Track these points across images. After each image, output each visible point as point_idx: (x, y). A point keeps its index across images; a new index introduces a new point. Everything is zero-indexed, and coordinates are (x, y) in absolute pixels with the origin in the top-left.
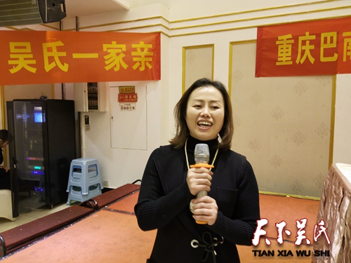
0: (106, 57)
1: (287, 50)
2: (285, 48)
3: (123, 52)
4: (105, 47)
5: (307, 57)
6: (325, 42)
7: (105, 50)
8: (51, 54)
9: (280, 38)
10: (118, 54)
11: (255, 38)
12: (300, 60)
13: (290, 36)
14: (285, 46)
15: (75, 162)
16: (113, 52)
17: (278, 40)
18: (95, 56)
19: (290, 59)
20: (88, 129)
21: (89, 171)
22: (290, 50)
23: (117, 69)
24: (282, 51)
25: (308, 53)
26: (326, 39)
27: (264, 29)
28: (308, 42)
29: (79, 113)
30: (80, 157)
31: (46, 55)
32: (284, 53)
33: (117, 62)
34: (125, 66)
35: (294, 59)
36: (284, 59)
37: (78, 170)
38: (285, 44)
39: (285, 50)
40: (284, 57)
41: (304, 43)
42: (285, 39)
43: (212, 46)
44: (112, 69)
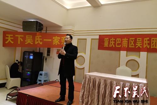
0: (53, 41)
3: (59, 40)
4: (54, 38)
5: (112, 45)
7: (53, 39)
8: (37, 39)
10: (57, 40)
11: (98, 38)
12: (110, 46)
13: (108, 38)
15: (40, 72)
16: (56, 39)
17: (104, 39)
18: (50, 40)
20: (46, 62)
21: (45, 75)
23: (56, 44)
24: (106, 43)
25: (113, 44)
26: (118, 40)
27: (101, 36)
28: (113, 41)
29: (44, 57)
30: (42, 71)
31: (36, 39)
33: (56, 42)
34: (59, 44)
35: (109, 45)
37: (41, 75)
40: (106, 45)
41: (112, 41)
42: (106, 39)
43: (86, 39)
44: (55, 44)
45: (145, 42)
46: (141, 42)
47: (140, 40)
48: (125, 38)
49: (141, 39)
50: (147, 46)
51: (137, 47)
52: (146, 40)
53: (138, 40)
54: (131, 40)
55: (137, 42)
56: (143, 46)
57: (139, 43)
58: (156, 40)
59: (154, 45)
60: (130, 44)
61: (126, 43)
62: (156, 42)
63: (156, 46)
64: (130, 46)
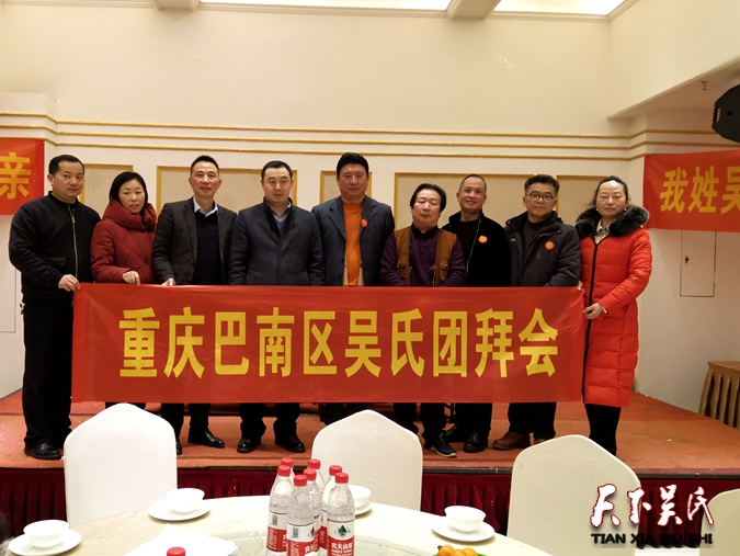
1: (145, 344)
2: (139, 338)
6: (224, 332)
9: (128, 314)
12: (173, 368)
13: (149, 312)
14: (139, 334)
19: (150, 363)
22: (150, 344)
24: (133, 344)
25: (189, 353)
26: (225, 325)
28: (189, 330)
32: (139, 349)
35: (160, 365)
36: (138, 363)
38: (139, 329)
39: (139, 344)
40: (138, 358)
41: (181, 330)
45: (396, 337)
46: (374, 340)
47: (368, 322)
48: (272, 314)
49: (372, 315)
50: (408, 365)
51: (351, 371)
52: (401, 327)
53: (359, 322)
54: (312, 322)
55: (352, 340)
56: (384, 361)
57: (363, 341)
58: (459, 323)
59: (448, 355)
60: (312, 352)
61: (283, 343)
62: (459, 338)
63: (458, 363)
64: (311, 364)
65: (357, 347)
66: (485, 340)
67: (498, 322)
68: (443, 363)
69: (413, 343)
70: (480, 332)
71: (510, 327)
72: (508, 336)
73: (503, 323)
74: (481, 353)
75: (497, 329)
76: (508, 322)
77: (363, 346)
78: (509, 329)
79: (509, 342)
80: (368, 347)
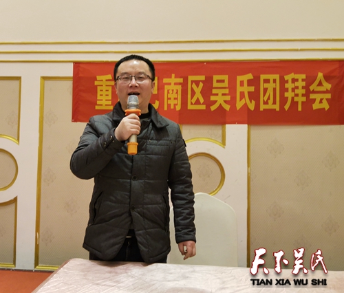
1: (107, 93)
2: (104, 90)
9: (99, 78)
11: (71, 75)
13: (109, 77)
14: (104, 88)
17: (96, 80)
19: (110, 103)
22: (110, 93)
24: (101, 93)
27: (81, 65)
32: (104, 95)
36: (104, 103)
38: (104, 86)
39: (104, 93)
40: (104, 100)
42: (104, 80)
45: (239, 89)
46: (227, 91)
47: (223, 81)
48: (171, 77)
49: (225, 77)
50: (246, 104)
51: (213, 108)
52: (242, 83)
53: (218, 81)
54: (192, 82)
55: (214, 91)
56: (232, 102)
57: (220, 92)
58: (275, 81)
59: (269, 98)
60: (192, 97)
61: (177, 93)
62: (275, 90)
63: (274, 103)
64: (192, 104)
65: (217, 95)
66: (290, 90)
67: (297, 80)
68: (266, 103)
69: (249, 93)
70: (287, 86)
71: (304, 83)
72: (303, 88)
73: (300, 80)
74: (287, 98)
75: (297, 84)
76: (303, 80)
77: (220, 94)
78: (304, 84)
79: (304, 91)
80: (223, 94)
